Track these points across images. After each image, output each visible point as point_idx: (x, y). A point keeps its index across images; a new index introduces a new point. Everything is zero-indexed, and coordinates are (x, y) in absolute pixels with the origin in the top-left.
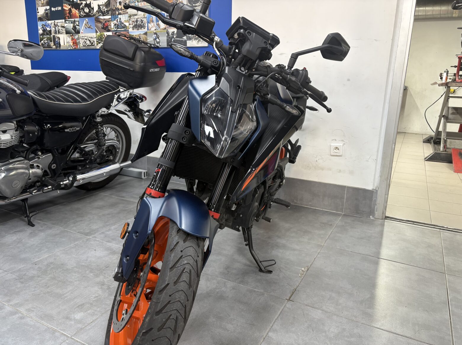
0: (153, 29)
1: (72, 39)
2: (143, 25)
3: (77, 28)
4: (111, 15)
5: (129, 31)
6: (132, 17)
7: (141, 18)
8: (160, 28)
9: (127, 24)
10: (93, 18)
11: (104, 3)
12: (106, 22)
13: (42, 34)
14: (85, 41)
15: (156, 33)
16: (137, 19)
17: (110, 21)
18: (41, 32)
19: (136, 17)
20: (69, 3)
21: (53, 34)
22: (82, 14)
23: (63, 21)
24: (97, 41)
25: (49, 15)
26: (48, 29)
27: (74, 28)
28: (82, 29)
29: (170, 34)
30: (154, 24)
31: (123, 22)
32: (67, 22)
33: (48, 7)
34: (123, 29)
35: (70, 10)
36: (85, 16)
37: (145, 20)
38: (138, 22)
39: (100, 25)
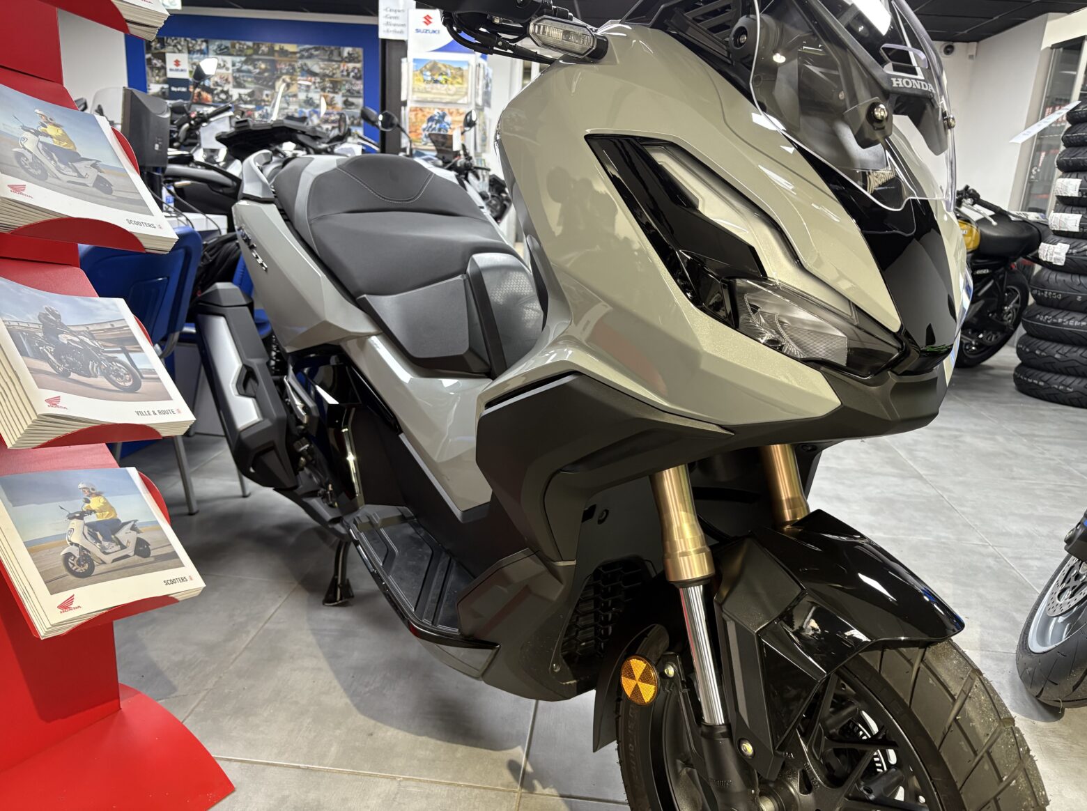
11: (247, 93)
12: (247, 111)
20: (198, 86)
25: (168, 94)
33: (166, 86)
35: (199, 94)
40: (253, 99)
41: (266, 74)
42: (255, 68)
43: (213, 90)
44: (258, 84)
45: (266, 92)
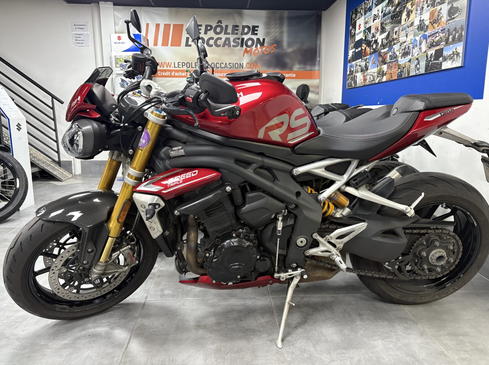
0: (416, 54)
1: (364, 76)
2: (409, 51)
3: (367, 65)
4: (389, 47)
5: (399, 60)
6: (402, 46)
7: (409, 45)
8: (421, 51)
9: (397, 53)
10: (377, 53)
11: (386, 36)
12: (384, 55)
13: (349, 75)
14: (370, 76)
15: (417, 59)
16: (405, 46)
17: (388, 53)
18: (348, 73)
19: (405, 44)
20: (365, 42)
21: (354, 74)
22: (371, 51)
23: (361, 59)
24: (377, 76)
25: (354, 56)
26: (352, 69)
27: (366, 64)
28: (370, 65)
29: (429, 57)
30: (417, 49)
31: (395, 52)
32: (363, 61)
33: (354, 50)
34: (394, 60)
35: (365, 48)
36: (373, 53)
37: (411, 46)
38: (406, 49)
39: (381, 59)
40: (388, 41)
41: (398, 9)
42: (392, 7)
43: (371, 42)
44: (392, 23)
45: (396, 29)
